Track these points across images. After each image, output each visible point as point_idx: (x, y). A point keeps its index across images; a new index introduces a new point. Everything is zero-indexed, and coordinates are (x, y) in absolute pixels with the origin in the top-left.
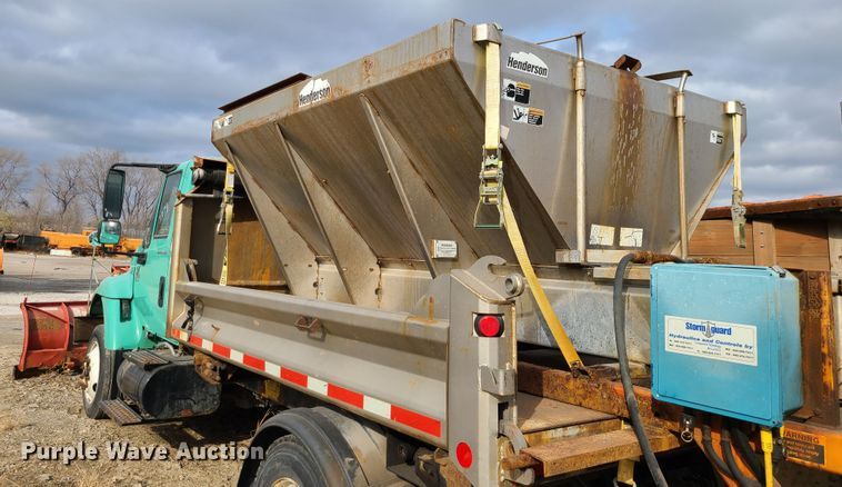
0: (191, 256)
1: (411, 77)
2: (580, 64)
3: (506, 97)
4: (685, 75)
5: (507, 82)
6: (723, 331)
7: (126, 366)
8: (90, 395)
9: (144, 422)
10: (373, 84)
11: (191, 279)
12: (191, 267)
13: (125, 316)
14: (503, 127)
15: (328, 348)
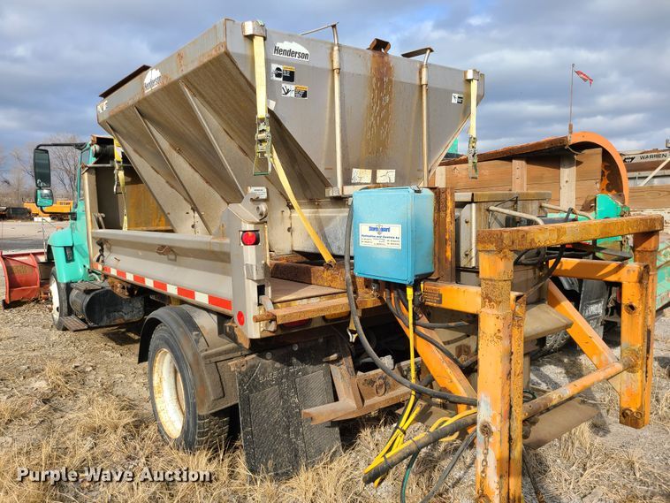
0: (100, 212)
1: (205, 66)
2: (336, 48)
3: (274, 78)
4: (428, 51)
5: (274, 67)
6: (386, 230)
7: (74, 293)
8: (56, 315)
9: (90, 328)
10: (185, 72)
11: (100, 227)
12: (100, 219)
13: (69, 258)
14: (271, 101)
15: (180, 265)
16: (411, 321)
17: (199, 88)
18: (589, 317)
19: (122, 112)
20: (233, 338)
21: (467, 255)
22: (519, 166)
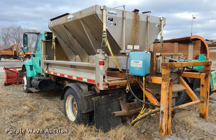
0: (46, 54)
1: (89, 16)
2: (124, 12)
3: (108, 20)
4: (150, 12)
5: (108, 17)
6: (138, 62)
7: (33, 81)
8: (25, 88)
10: (82, 17)
11: (47, 60)
12: (47, 57)
13: (31, 69)
16: (144, 86)
17: (85, 21)
18: (196, 92)
19: (58, 25)
20: (95, 91)
21: (159, 70)
22: (176, 44)
